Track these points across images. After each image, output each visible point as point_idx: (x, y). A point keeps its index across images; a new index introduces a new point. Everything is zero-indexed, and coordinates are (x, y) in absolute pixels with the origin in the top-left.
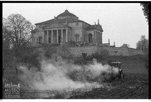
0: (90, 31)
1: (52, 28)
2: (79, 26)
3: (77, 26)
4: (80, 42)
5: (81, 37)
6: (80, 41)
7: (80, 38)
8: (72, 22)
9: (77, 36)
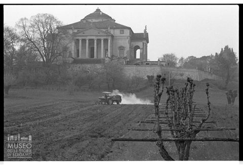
0: (137, 43)
1: (86, 36)
2: (124, 35)
3: (122, 35)
4: (125, 58)
5: (127, 51)
6: (125, 56)
7: (125, 51)
8: (114, 29)
9: (122, 48)
